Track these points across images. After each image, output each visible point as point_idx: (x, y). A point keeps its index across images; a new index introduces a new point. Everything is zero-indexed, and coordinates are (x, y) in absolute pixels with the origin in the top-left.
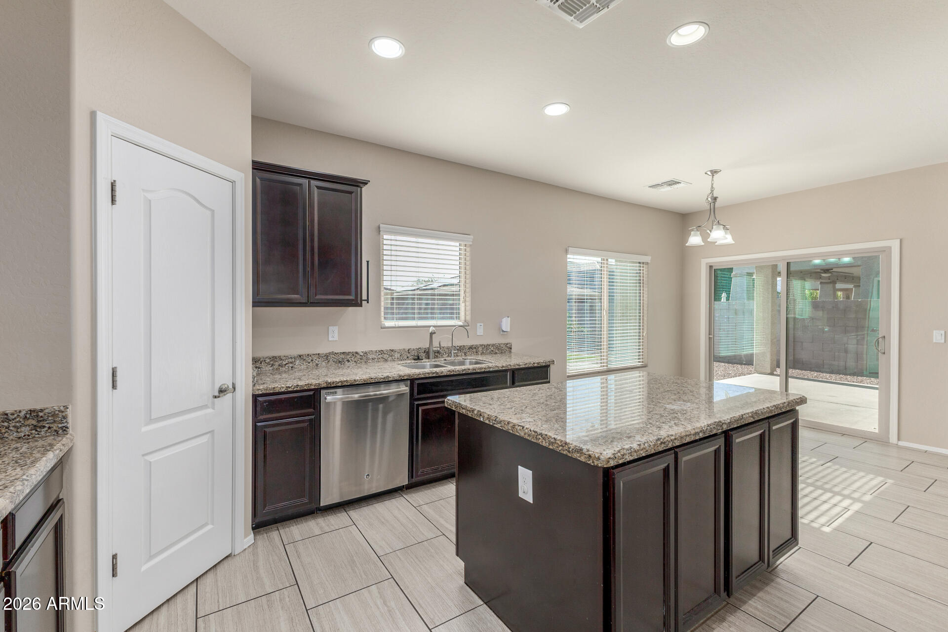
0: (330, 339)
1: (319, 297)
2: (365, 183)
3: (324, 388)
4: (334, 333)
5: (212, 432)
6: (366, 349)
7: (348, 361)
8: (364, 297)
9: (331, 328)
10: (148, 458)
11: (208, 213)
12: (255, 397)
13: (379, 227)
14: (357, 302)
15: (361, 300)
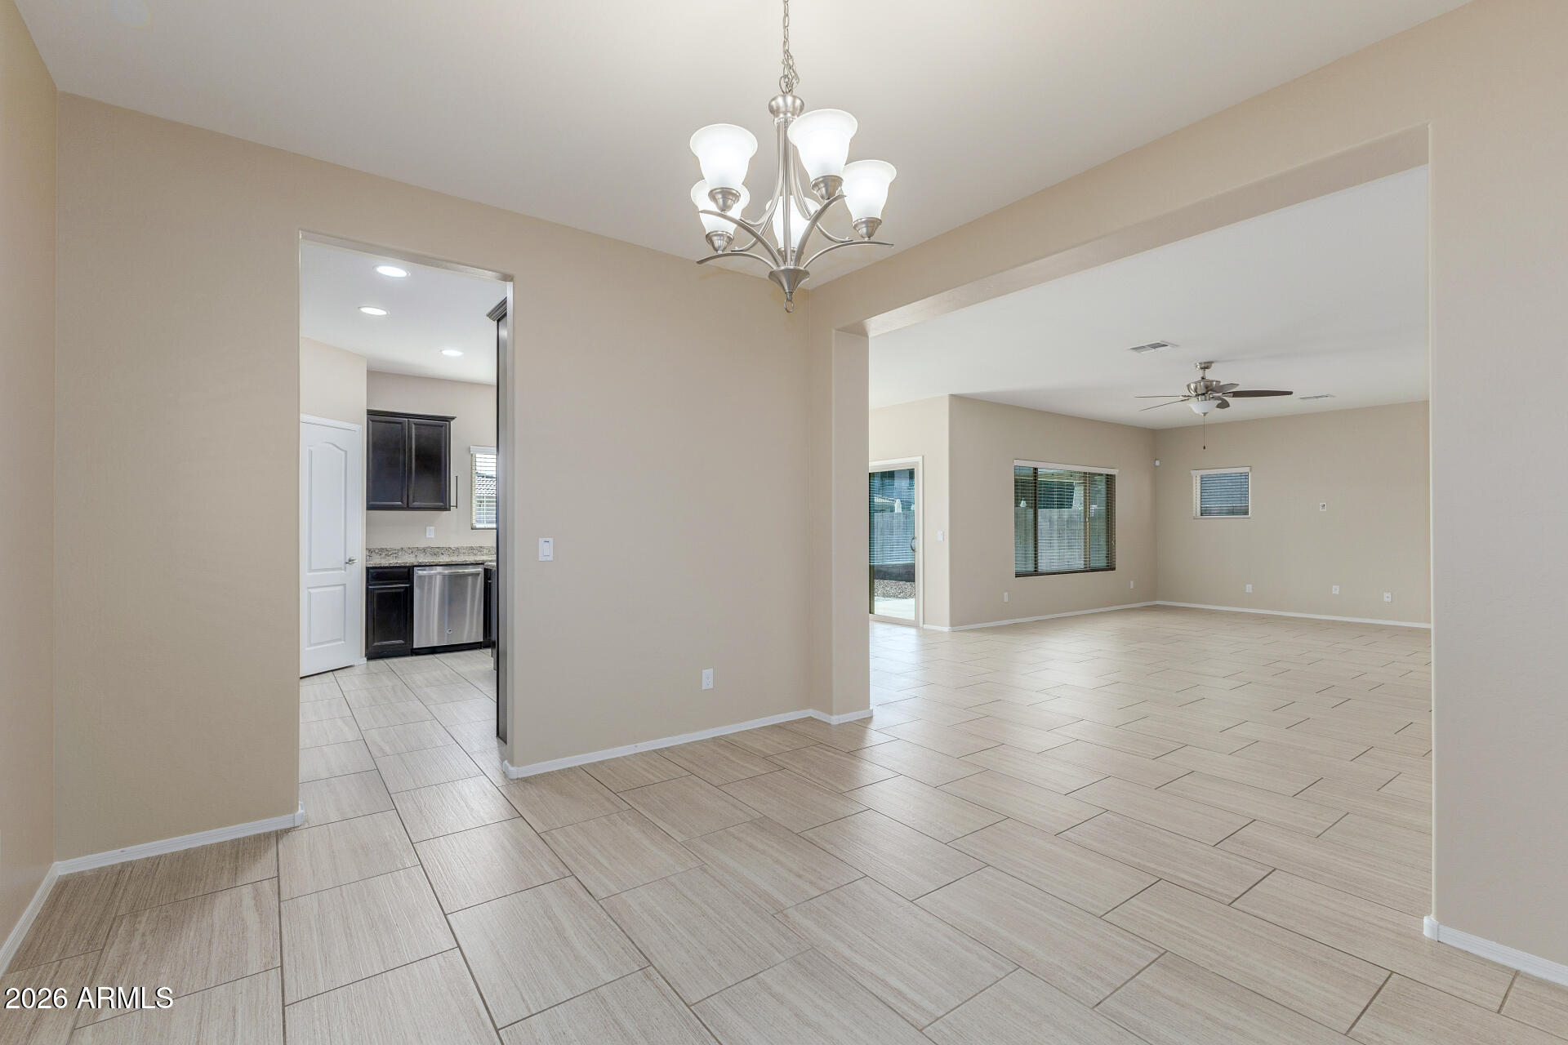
0: (428, 536)
1: (415, 503)
2: (453, 418)
3: (416, 566)
4: (431, 533)
5: (345, 585)
6: (459, 545)
7: (442, 554)
8: (453, 503)
9: (428, 528)
10: (310, 590)
11: (343, 453)
12: (368, 569)
13: (470, 448)
14: (446, 508)
15: (450, 506)
